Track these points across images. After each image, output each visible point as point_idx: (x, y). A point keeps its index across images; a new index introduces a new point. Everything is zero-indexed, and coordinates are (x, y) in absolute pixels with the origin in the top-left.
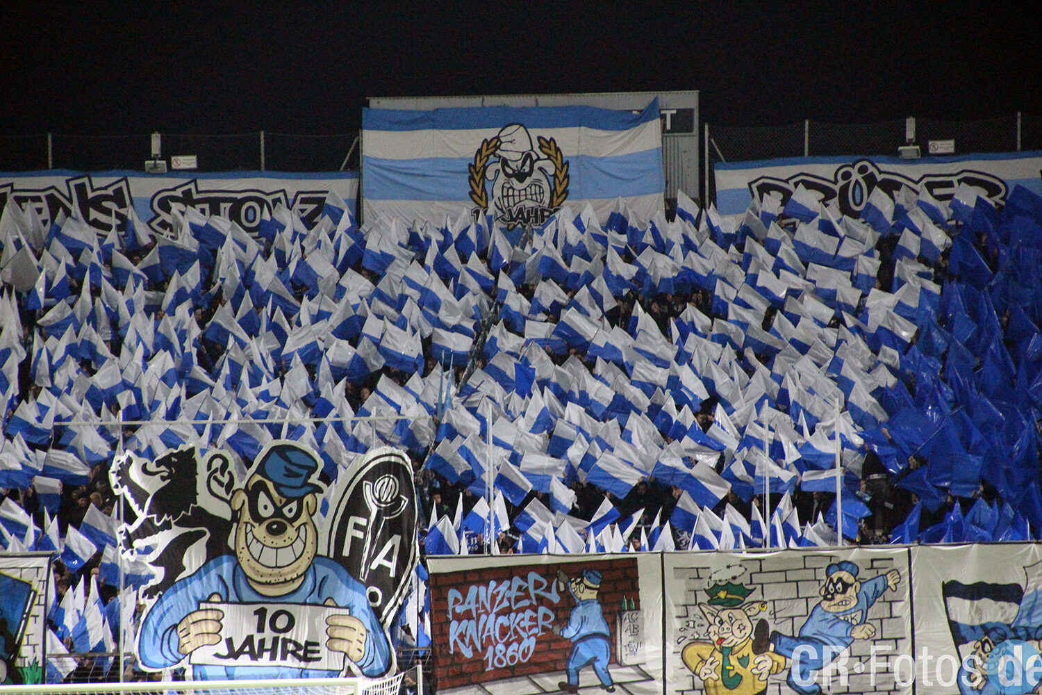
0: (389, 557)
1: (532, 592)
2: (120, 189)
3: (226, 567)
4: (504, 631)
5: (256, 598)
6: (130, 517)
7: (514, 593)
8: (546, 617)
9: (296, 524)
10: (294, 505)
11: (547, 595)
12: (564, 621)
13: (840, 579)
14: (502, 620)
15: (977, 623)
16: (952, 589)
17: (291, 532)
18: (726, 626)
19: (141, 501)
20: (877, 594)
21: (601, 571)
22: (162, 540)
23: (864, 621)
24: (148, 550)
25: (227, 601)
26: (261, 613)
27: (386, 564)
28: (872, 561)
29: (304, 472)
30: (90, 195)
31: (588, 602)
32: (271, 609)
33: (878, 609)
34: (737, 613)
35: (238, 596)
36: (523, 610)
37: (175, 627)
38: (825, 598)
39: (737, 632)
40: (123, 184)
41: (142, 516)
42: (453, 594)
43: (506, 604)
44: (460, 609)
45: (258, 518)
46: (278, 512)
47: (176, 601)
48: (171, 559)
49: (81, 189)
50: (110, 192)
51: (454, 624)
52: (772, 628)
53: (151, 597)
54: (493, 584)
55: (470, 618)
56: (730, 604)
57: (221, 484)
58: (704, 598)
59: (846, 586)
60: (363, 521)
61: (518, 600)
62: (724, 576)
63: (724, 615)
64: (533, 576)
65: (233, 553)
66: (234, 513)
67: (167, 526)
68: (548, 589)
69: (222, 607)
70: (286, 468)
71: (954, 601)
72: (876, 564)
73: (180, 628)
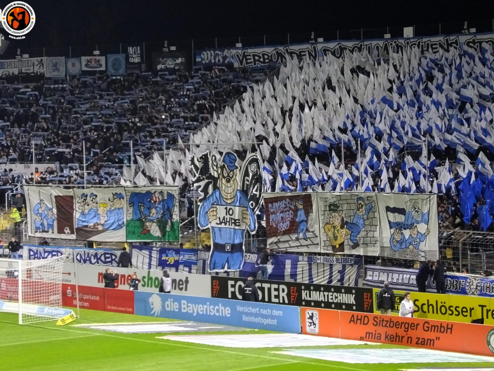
0: (256, 191)
1: (288, 205)
2: (457, 40)
3: (217, 193)
4: (282, 218)
5: (224, 204)
6: (195, 176)
7: (284, 206)
8: (292, 214)
9: (233, 179)
10: (232, 173)
11: (291, 206)
12: (296, 216)
13: (360, 203)
14: (281, 215)
15: (395, 222)
16: (388, 209)
17: (232, 182)
18: (334, 218)
19: (197, 170)
20: (370, 209)
21: (303, 198)
22: (202, 184)
23: (367, 219)
24: (199, 187)
25: (218, 205)
26: (226, 208)
27: (256, 193)
28: (368, 197)
29: (234, 161)
30: (449, 42)
31: (301, 209)
32: (229, 207)
33: (371, 215)
34: (336, 214)
35: (221, 203)
36: (286, 211)
37: (207, 212)
38: (358, 210)
39: (337, 221)
40: (457, 38)
41: (197, 175)
42: (270, 205)
43: (282, 209)
44: (272, 211)
45: (224, 177)
46: (228, 176)
47: (207, 204)
48: (205, 190)
49: (447, 40)
50: (454, 41)
51: (271, 215)
52: (345, 220)
53: (201, 203)
54: (279, 202)
55: (275, 214)
56: (334, 211)
57: (215, 165)
58: (328, 209)
59: (362, 206)
60: (248, 178)
61: (285, 208)
62: (332, 201)
63: (333, 214)
64: (287, 200)
65: (219, 188)
66: (219, 175)
67: (204, 179)
68: (291, 205)
69: (218, 207)
70: (230, 160)
71: (389, 213)
72: (369, 198)
73: (209, 213)
